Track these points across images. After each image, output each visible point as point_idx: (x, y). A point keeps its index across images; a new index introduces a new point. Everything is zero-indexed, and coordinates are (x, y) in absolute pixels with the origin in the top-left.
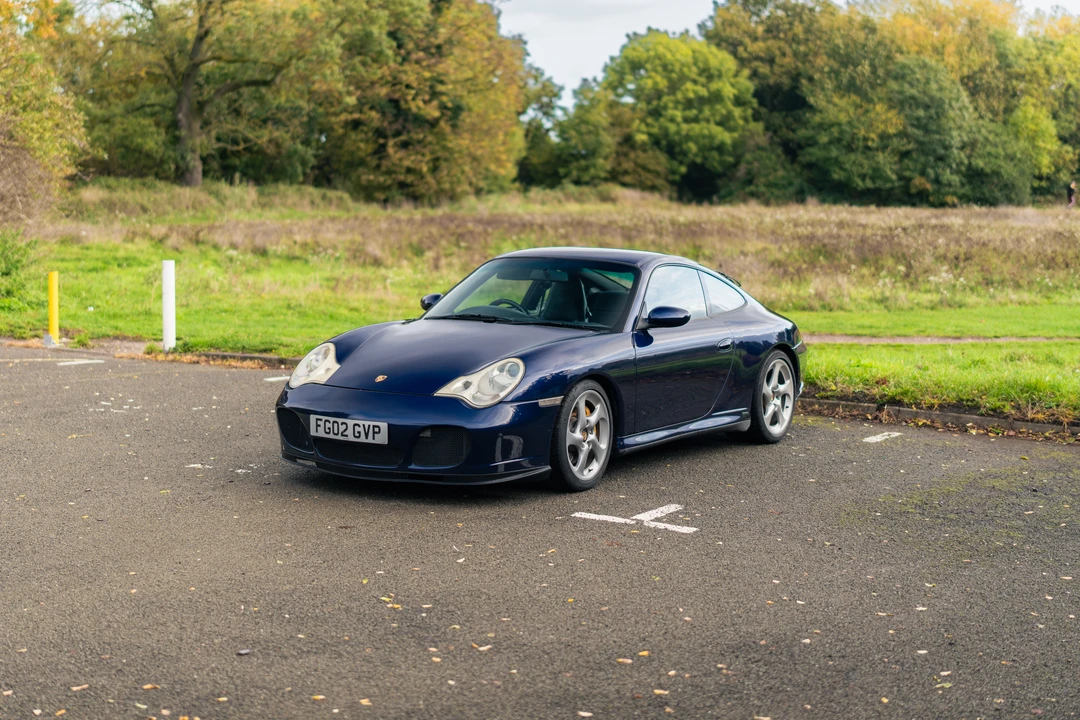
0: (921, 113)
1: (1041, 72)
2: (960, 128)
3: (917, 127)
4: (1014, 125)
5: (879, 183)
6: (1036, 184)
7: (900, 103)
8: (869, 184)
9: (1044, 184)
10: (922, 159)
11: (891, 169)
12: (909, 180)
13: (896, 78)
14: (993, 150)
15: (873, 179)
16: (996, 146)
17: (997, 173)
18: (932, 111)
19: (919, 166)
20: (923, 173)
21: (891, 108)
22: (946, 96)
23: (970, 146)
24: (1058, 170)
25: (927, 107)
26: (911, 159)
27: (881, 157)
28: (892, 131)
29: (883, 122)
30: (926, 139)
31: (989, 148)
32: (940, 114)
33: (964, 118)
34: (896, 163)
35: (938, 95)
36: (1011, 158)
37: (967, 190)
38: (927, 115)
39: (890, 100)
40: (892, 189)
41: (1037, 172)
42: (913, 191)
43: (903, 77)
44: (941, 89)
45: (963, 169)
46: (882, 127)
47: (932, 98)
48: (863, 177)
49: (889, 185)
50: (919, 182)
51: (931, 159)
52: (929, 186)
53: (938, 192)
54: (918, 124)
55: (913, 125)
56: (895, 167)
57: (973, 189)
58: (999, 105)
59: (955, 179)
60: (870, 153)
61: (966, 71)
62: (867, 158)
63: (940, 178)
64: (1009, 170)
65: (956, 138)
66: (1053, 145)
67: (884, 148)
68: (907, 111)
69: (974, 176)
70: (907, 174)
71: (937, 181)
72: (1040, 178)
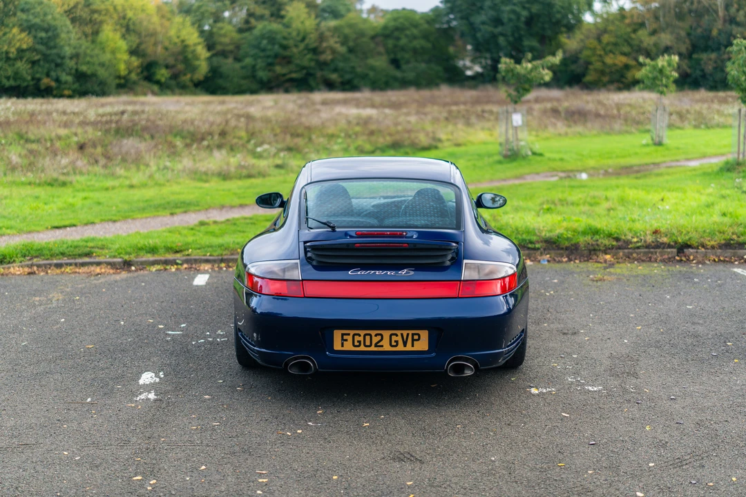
0: (43, 35)
1: (111, 9)
2: (69, 45)
3: (42, 44)
4: (101, 43)
5: (18, 82)
6: (117, 81)
7: (29, 28)
8: (12, 83)
9: (122, 81)
10: (47, 65)
11: (27, 73)
12: (39, 80)
13: (23, 11)
14: (91, 60)
15: (15, 79)
16: (92, 57)
17: (94, 75)
18: (50, 34)
19: (45, 71)
20: (48, 75)
21: (22, 31)
22: (58, 23)
23: (76, 56)
24: (130, 72)
25: (47, 31)
26: (39, 66)
27: (19, 64)
28: (25, 46)
29: (19, 40)
30: (48, 52)
31: (88, 59)
32: (56, 36)
33: (70, 38)
34: (30, 69)
35: (53, 23)
36: (102, 65)
37: (76, 86)
38: (46, 36)
39: (21, 25)
40: (27, 86)
41: (117, 74)
42: (43, 87)
43: (28, 10)
44: (54, 19)
45: (73, 71)
46: (18, 45)
47: (49, 24)
48: (8, 78)
49: (25, 84)
50: (46, 81)
51: (53, 65)
52: (53, 84)
53: (58, 88)
54: (42, 42)
55: (38, 43)
56: (29, 71)
57: (81, 86)
58: (88, 30)
59: (69, 79)
60: (11, 62)
61: (66, 7)
62: (9, 65)
63: (60, 78)
64: (102, 73)
65: (68, 51)
66: (125, 57)
67: (21, 58)
68: (33, 32)
69: (80, 76)
70: (38, 76)
71: (57, 80)
72: (119, 77)
